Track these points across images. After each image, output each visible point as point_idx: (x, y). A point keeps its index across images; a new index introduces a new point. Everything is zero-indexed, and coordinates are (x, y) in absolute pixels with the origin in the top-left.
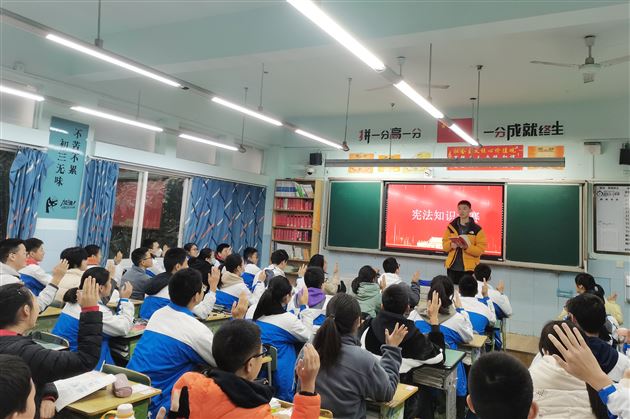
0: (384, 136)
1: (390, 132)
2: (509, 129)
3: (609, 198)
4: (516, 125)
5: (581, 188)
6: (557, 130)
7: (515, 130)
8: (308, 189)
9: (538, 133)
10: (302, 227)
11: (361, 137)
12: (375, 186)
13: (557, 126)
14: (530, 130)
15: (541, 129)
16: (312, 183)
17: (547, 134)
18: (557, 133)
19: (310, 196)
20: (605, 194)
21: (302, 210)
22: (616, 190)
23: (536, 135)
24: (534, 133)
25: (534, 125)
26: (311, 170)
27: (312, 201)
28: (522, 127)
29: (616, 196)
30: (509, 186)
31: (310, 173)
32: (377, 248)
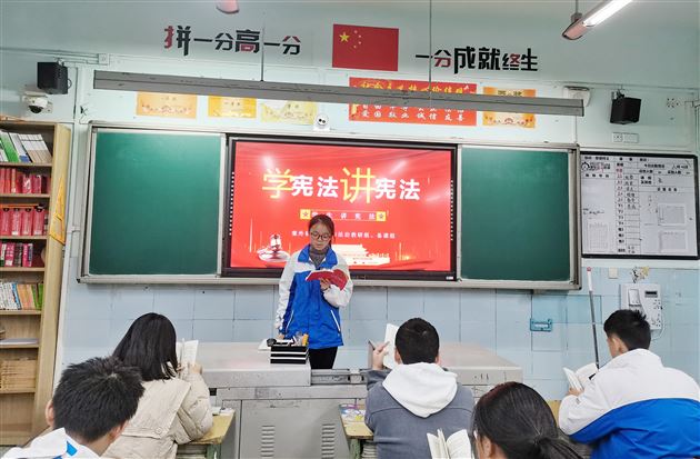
0: (221, 43)
1: (234, 36)
2: (457, 55)
3: (597, 173)
4: (469, 50)
5: (570, 155)
6: (529, 63)
7: (465, 57)
8: (34, 145)
9: (501, 65)
10: (15, 234)
11: (169, 40)
12: (207, 143)
13: (529, 57)
14: (490, 60)
15: (505, 59)
16: (47, 131)
17: (515, 68)
18: (529, 69)
19: (39, 161)
20: (592, 167)
21: (14, 192)
22: (606, 162)
23: (498, 68)
24: (495, 65)
25: (495, 52)
26: (40, 102)
27: (46, 172)
28: (477, 52)
29: (606, 171)
30: (464, 151)
31: (36, 110)
32: (212, 269)
